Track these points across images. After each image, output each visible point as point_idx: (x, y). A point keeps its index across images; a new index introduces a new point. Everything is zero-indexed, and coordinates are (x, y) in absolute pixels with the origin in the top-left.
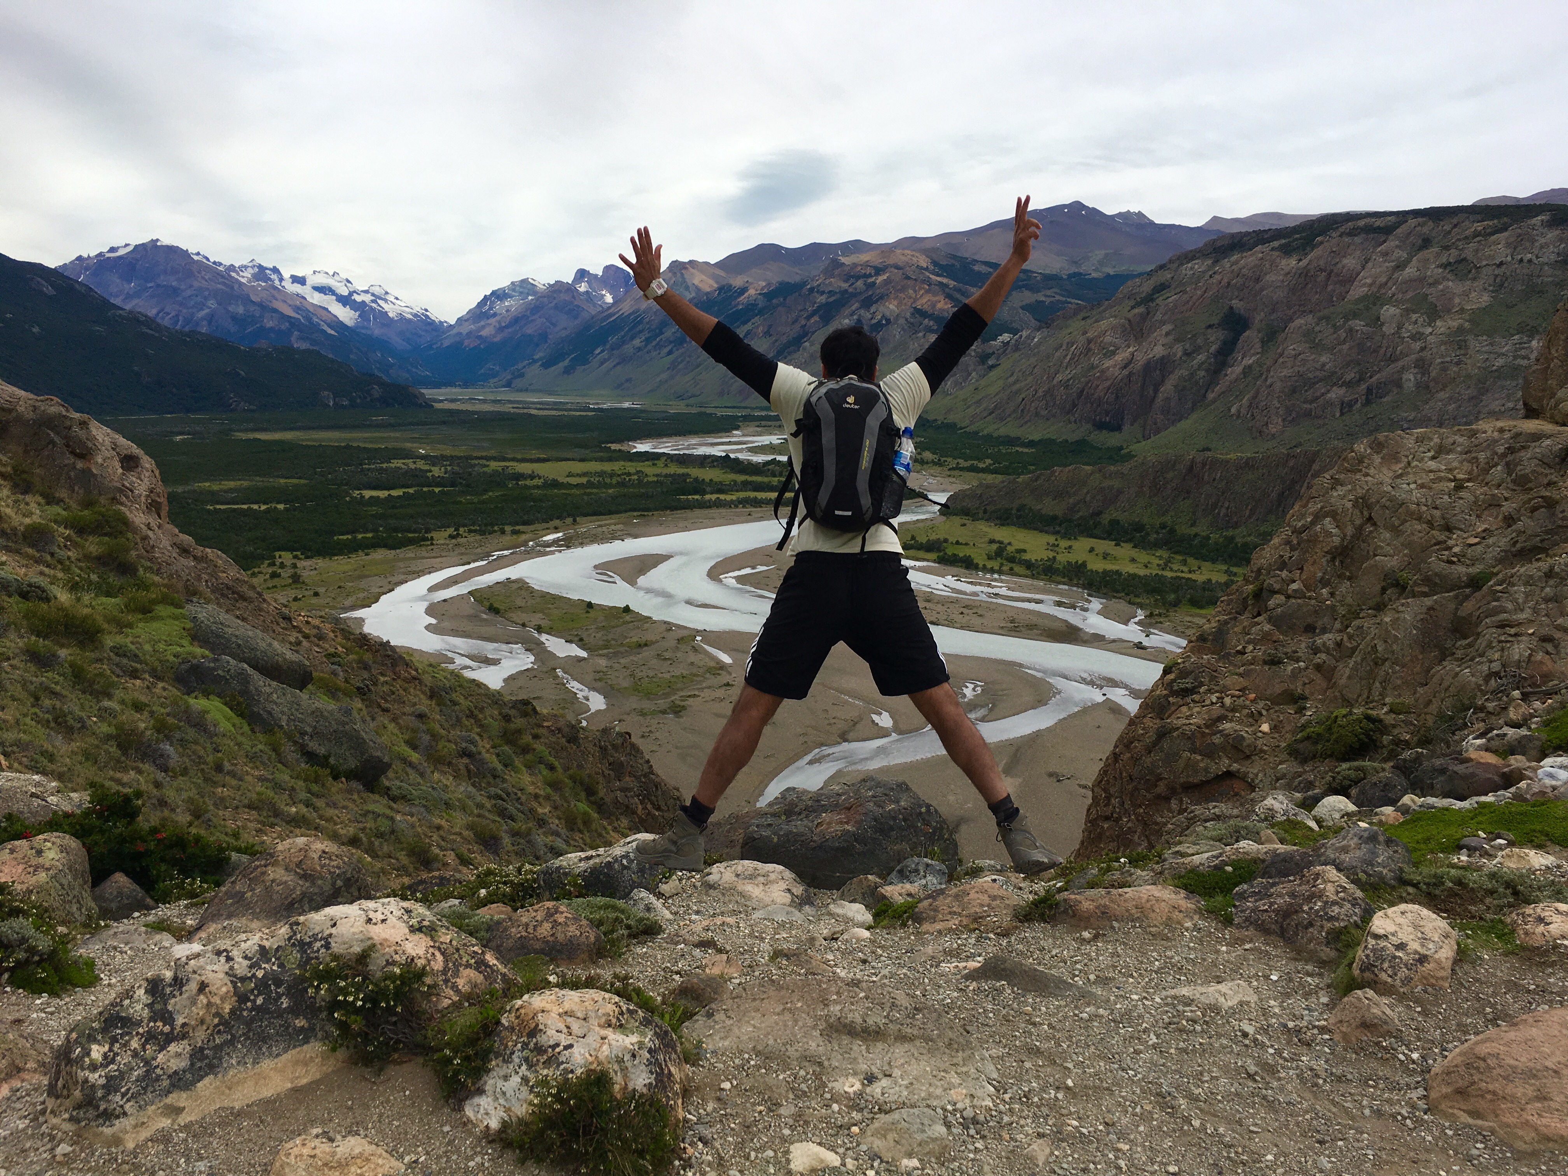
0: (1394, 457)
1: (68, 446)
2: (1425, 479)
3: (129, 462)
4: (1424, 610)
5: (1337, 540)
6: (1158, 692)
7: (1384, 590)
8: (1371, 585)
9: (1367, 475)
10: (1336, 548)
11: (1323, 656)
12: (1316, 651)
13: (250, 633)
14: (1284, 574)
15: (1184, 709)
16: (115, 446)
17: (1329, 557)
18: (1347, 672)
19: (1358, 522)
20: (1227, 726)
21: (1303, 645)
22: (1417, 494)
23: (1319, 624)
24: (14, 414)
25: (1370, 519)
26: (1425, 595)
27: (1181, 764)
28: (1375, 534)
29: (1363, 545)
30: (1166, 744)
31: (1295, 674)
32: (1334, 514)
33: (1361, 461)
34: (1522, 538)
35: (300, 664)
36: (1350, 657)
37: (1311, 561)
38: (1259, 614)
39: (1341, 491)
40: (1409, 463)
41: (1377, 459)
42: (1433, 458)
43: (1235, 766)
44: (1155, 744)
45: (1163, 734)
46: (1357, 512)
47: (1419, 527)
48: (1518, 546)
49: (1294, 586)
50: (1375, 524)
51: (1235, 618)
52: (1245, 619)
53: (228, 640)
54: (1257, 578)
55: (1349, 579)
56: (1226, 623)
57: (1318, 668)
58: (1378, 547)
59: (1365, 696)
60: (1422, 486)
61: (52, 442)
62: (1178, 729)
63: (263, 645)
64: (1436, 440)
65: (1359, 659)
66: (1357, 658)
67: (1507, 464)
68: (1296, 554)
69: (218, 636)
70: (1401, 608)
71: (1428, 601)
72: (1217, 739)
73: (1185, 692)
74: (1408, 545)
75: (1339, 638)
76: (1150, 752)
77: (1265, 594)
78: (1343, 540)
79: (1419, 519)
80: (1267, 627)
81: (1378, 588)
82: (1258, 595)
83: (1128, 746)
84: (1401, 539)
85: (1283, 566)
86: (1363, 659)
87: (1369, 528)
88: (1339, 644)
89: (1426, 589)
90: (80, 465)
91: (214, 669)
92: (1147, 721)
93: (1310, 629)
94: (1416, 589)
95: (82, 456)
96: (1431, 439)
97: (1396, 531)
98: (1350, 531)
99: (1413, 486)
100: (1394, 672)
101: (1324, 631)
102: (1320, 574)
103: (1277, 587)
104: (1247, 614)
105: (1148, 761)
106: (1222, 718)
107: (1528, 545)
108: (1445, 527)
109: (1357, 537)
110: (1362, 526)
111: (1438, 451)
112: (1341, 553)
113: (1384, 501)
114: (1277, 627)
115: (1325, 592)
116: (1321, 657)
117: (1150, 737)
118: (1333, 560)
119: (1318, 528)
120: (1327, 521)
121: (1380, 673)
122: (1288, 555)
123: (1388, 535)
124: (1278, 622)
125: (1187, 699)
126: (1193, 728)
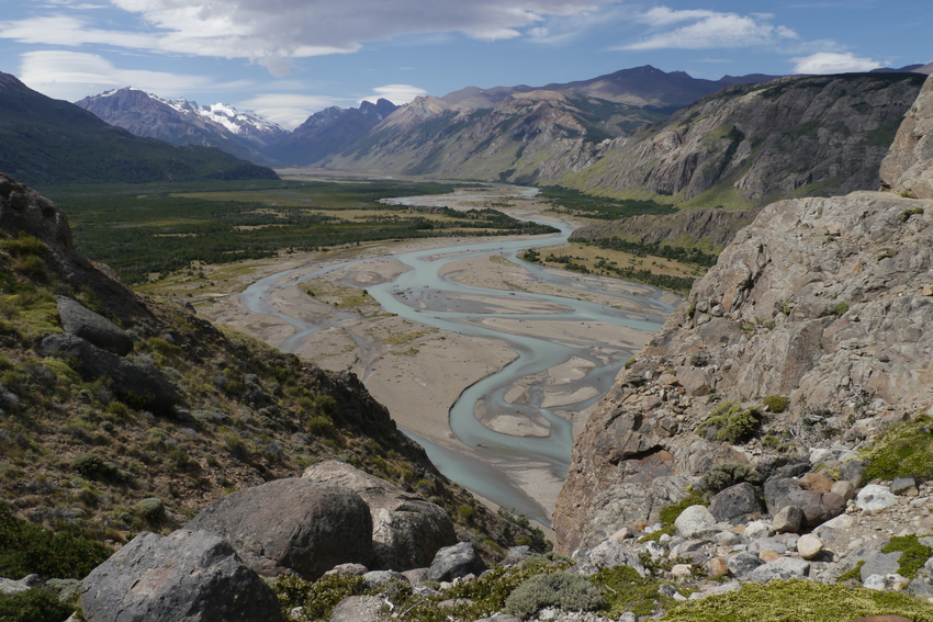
0: (789, 217)
3: (49, 211)
4: (799, 331)
5: (745, 276)
7: (774, 314)
8: (766, 308)
9: (772, 229)
10: (746, 281)
11: (731, 361)
12: (727, 356)
14: (711, 298)
15: (633, 397)
16: (39, 203)
17: (741, 287)
18: (745, 373)
19: (761, 263)
20: (659, 412)
21: (718, 352)
22: (801, 245)
23: (731, 336)
25: (770, 261)
26: (801, 319)
27: (626, 439)
28: (772, 272)
29: (764, 280)
30: (616, 423)
31: (712, 373)
32: (746, 257)
33: (769, 219)
34: (871, 279)
36: (748, 362)
37: (729, 290)
38: (692, 327)
39: (753, 240)
40: (800, 221)
41: (779, 218)
42: (816, 218)
43: (663, 441)
44: (610, 422)
45: (615, 416)
46: (761, 255)
47: (801, 269)
48: (869, 285)
50: (773, 265)
51: (677, 329)
52: (684, 329)
54: (694, 300)
55: (754, 303)
56: (670, 332)
57: (727, 369)
58: (773, 282)
59: (755, 395)
60: (805, 239)
62: (626, 412)
63: (100, 326)
64: (819, 205)
65: (753, 365)
66: (752, 363)
67: (864, 224)
68: (721, 284)
70: (784, 328)
71: (803, 325)
72: (652, 422)
73: (637, 383)
74: (793, 281)
75: (742, 349)
76: (606, 428)
77: (697, 312)
78: (751, 275)
79: (801, 262)
80: (697, 337)
81: (771, 311)
82: (693, 313)
83: (594, 422)
84: (789, 277)
85: (711, 292)
86: (756, 366)
88: (741, 353)
89: (802, 315)
90: (17, 214)
93: (724, 339)
94: (796, 314)
96: (815, 205)
97: (786, 270)
98: (755, 271)
99: (800, 238)
100: (776, 377)
101: (734, 341)
102: (734, 300)
103: (705, 308)
104: (685, 327)
105: (605, 434)
106: (658, 405)
107: (876, 285)
108: (819, 269)
109: (759, 274)
110: (765, 265)
111: (820, 213)
112: (749, 284)
113: (780, 249)
114: (703, 338)
115: (736, 312)
116: (729, 361)
117: (606, 418)
118: (743, 290)
119: (735, 266)
120: (740, 262)
121: (767, 376)
122: (715, 285)
123: (780, 273)
124: (704, 334)
125: (636, 390)
126: (636, 412)
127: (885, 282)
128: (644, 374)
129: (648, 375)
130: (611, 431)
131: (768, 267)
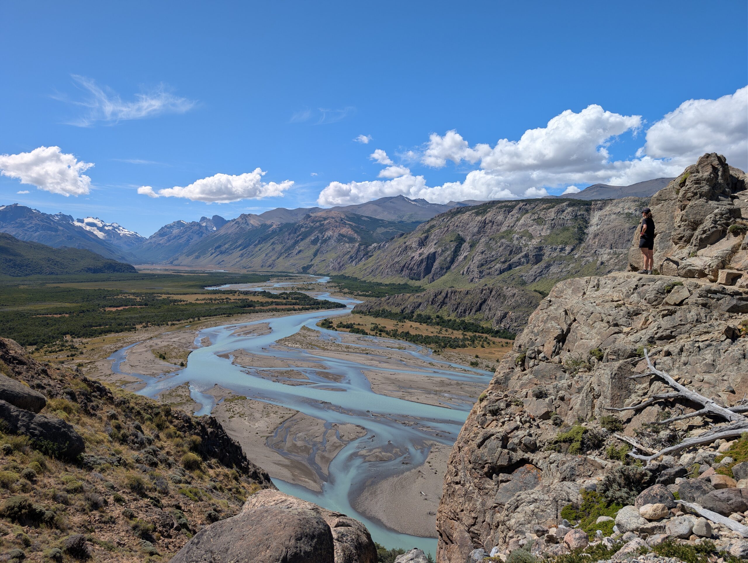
0: (577, 290)
4: (616, 368)
5: (559, 332)
6: (479, 413)
7: (589, 358)
8: (581, 354)
9: (566, 299)
10: (559, 335)
11: (563, 392)
12: (559, 389)
13: (13, 383)
14: (536, 348)
15: (495, 423)
17: (556, 340)
18: (579, 401)
19: (569, 322)
20: (519, 433)
21: (551, 387)
23: (558, 375)
26: (614, 360)
28: (579, 328)
29: (574, 334)
30: (488, 442)
31: (551, 402)
32: (556, 318)
33: (562, 292)
34: (660, 330)
36: (578, 393)
37: (548, 341)
38: (525, 370)
39: (555, 306)
40: (586, 293)
41: (569, 291)
42: (597, 290)
43: (527, 456)
44: (481, 443)
45: (486, 437)
46: (567, 317)
47: (603, 325)
48: (658, 335)
49: (542, 355)
50: (578, 323)
51: (512, 371)
52: (518, 371)
54: (520, 349)
55: (569, 351)
56: (508, 374)
57: (561, 398)
58: (582, 335)
59: (590, 415)
62: (493, 435)
63: (18, 389)
64: (596, 281)
65: (585, 395)
66: (583, 394)
67: (638, 293)
68: (539, 338)
70: (601, 368)
71: (617, 364)
72: (516, 441)
73: (494, 413)
74: (599, 334)
75: (570, 383)
76: (479, 448)
77: (527, 359)
78: (563, 331)
79: (602, 320)
80: (531, 376)
81: (585, 356)
82: (523, 360)
83: (466, 443)
84: (595, 331)
85: (533, 344)
86: (587, 394)
88: (570, 386)
89: (614, 357)
92: (475, 429)
93: (553, 377)
94: (609, 357)
96: (593, 281)
97: (592, 326)
98: (565, 328)
101: (561, 378)
102: (553, 349)
103: (533, 355)
104: (519, 369)
105: (479, 452)
106: (516, 428)
107: (664, 334)
108: (616, 325)
109: (568, 330)
110: (570, 325)
111: (598, 287)
112: (563, 337)
113: (582, 312)
114: (536, 377)
115: (557, 357)
116: (561, 393)
117: (479, 440)
118: (559, 341)
119: (549, 325)
121: (597, 402)
122: (534, 338)
123: (586, 329)
124: (536, 374)
125: (495, 417)
126: (502, 434)
127: (671, 332)
128: (499, 405)
129: (502, 405)
130: (484, 449)
131: (575, 325)
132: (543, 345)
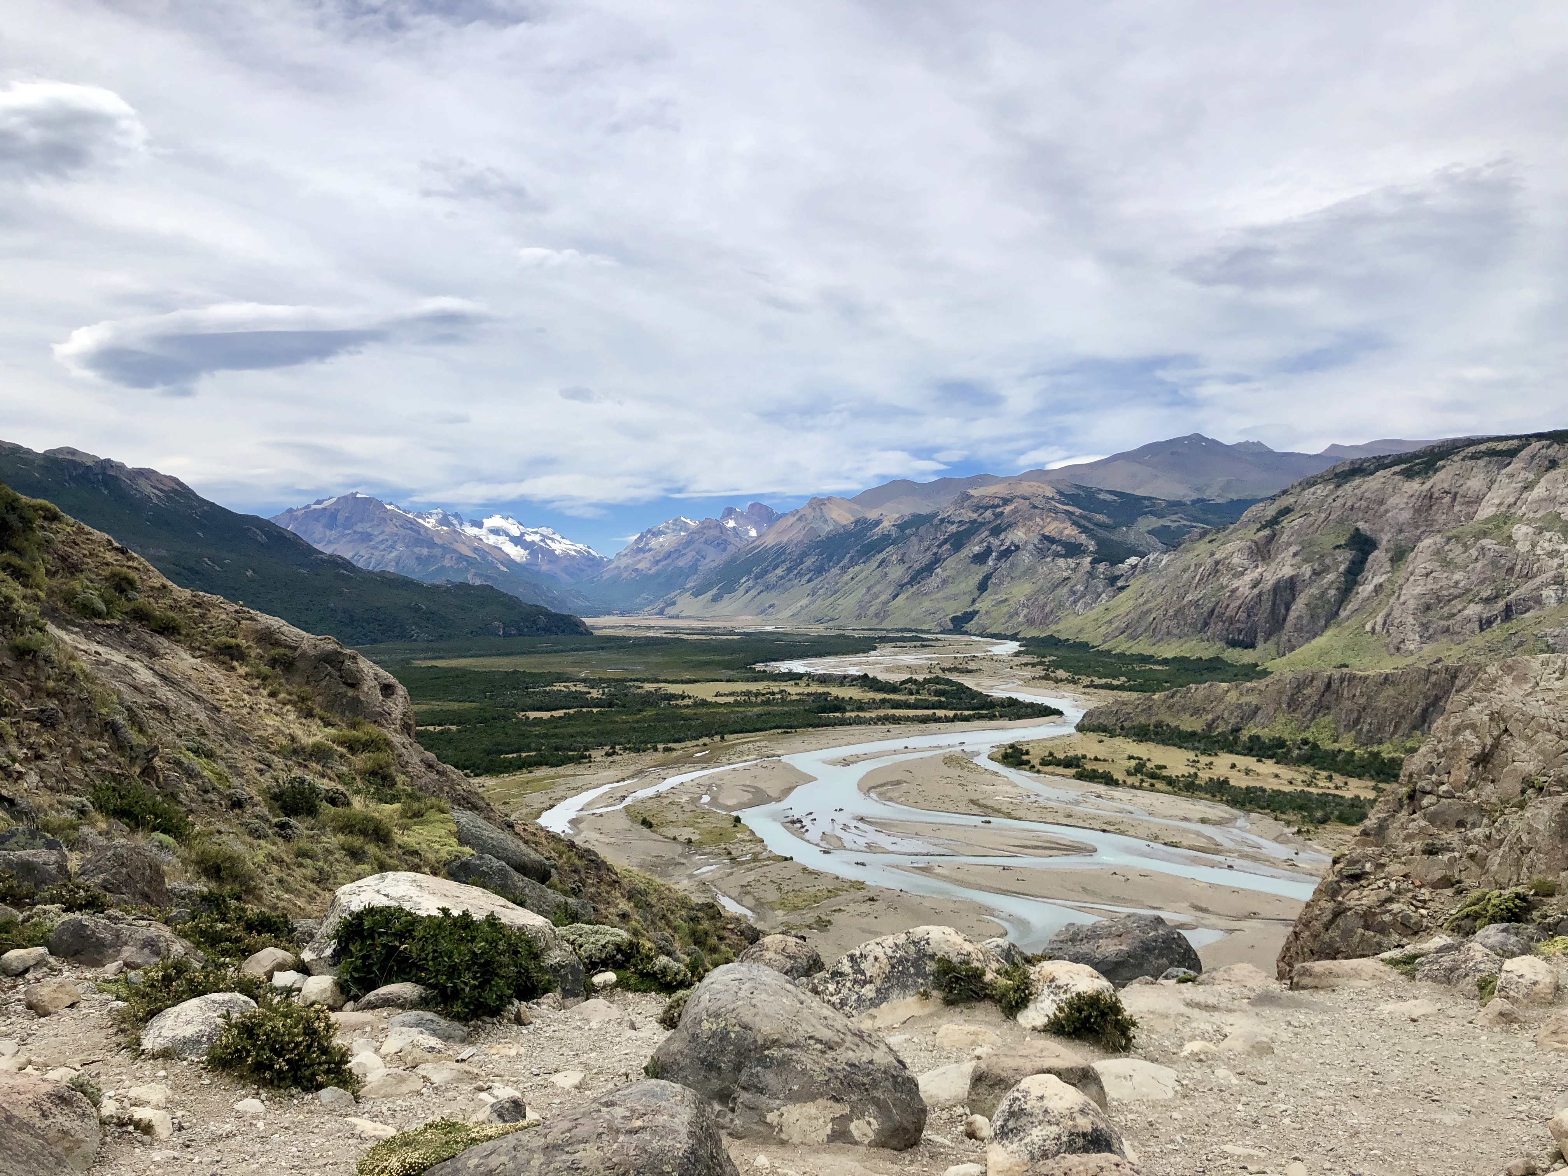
0: (1522, 679)
1: (341, 677)
2: (1550, 697)
3: (387, 690)
4: (1560, 806)
5: (1478, 749)
6: (1330, 879)
7: (1523, 792)
8: (1510, 786)
9: (1500, 693)
10: (1478, 755)
11: (1475, 847)
12: (1469, 842)
13: (502, 836)
14: (1434, 777)
15: (1355, 892)
16: (377, 677)
17: (1473, 763)
18: (1498, 860)
19: (1495, 733)
20: (1395, 907)
21: (1456, 838)
22: (1545, 710)
23: (1470, 819)
24: (299, 651)
25: (1506, 730)
26: (1558, 793)
27: (1356, 939)
28: (1512, 743)
29: (1502, 753)
30: (1340, 921)
31: (1453, 861)
32: (1473, 727)
33: (1494, 681)
35: (541, 863)
36: (1499, 847)
37: (1457, 766)
38: (1414, 812)
39: (1478, 707)
40: (1537, 683)
41: (1508, 680)
42: (1558, 679)
44: (1332, 921)
45: (1338, 914)
46: (1493, 724)
47: (1550, 737)
49: (1444, 788)
50: (1511, 735)
51: (1393, 816)
52: (1403, 815)
53: (485, 842)
54: (1409, 781)
55: (1493, 781)
56: (1385, 819)
57: (1472, 857)
58: (1514, 755)
59: (1515, 880)
60: (1549, 703)
61: (329, 674)
62: (1350, 909)
63: (512, 846)
64: (1560, 663)
65: (1507, 849)
66: (1505, 848)
68: (1443, 760)
69: (477, 838)
70: (1539, 805)
72: (1387, 918)
73: (1355, 878)
74: (1542, 752)
75: (1488, 833)
76: (1327, 930)
77: (1418, 795)
78: (1484, 748)
79: (1549, 730)
80: (1423, 823)
81: (1518, 788)
82: (1411, 796)
83: (1307, 925)
84: (1535, 747)
85: (1432, 771)
86: (1511, 849)
87: (1506, 738)
88: (1488, 837)
89: (1560, 789)
90: (350, 693)
91: (481, 865)
92: (1322, 903)
93: (1461, 824)
94: (1552, 789)
95: (352, 686)
96: (1554, 663)
97: (1530, 740)
98: (1489, 741)
99: (1542, 703)
100: (1539, 859)
101: (1474, 825)
102: (1466, 778)
103: (1428, 788)
104: (1404, 812)
105: (1326, 937)
106: (1390, 900)
109: (1495, 746)
110: (1499, 736)
111: (1562, 673)
112: (1483, 760)
113: (1517, 715)
114: (1432, 822)
115: (1472, 792)
116: (1473, 848)
117: (1327, 917)
118: (1477, 765)
119: (1460, 738)
120: (1468, 732)
121: (1526, 860)
122: (1436, 761)
123: (1523, 744)
124: (1432, 819)
125: (1357, 884)
126: (1365, 908)
128: (1363, 866)
129: (1368, 866)
130: (1334, 933)
132: (1449, 773)
